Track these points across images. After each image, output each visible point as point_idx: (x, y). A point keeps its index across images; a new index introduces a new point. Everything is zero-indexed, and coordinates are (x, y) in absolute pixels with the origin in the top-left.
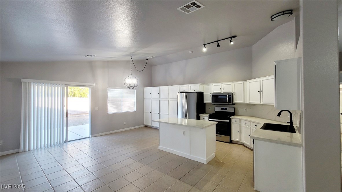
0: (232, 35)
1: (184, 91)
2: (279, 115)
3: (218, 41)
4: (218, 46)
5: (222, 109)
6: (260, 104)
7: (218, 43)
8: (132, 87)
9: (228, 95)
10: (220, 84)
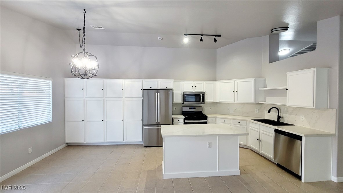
0: (217, 34)
1: (151, 87)
2: (269, 112)
3: (202, 35)
4: (201, 40)
5: (190, 108)
6: (234, 102)
7: (201, 38)
8: (87, 75)
9: (201, 95)
10: (192, 82)
